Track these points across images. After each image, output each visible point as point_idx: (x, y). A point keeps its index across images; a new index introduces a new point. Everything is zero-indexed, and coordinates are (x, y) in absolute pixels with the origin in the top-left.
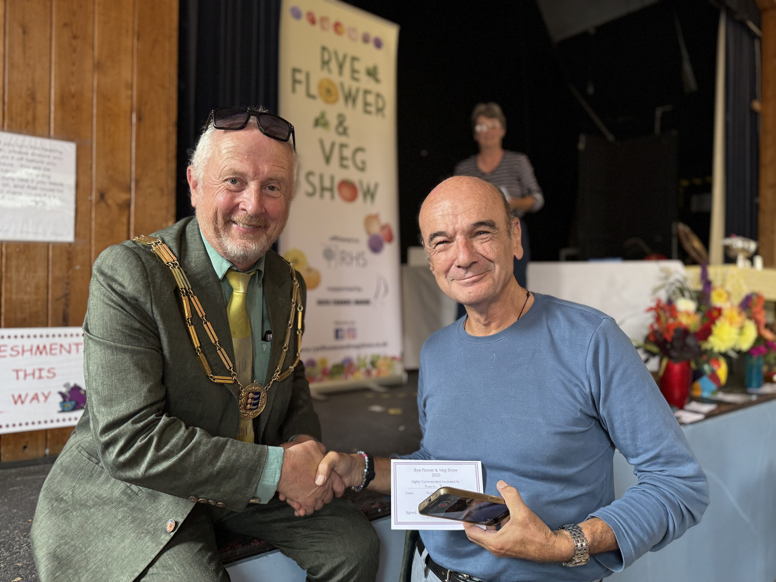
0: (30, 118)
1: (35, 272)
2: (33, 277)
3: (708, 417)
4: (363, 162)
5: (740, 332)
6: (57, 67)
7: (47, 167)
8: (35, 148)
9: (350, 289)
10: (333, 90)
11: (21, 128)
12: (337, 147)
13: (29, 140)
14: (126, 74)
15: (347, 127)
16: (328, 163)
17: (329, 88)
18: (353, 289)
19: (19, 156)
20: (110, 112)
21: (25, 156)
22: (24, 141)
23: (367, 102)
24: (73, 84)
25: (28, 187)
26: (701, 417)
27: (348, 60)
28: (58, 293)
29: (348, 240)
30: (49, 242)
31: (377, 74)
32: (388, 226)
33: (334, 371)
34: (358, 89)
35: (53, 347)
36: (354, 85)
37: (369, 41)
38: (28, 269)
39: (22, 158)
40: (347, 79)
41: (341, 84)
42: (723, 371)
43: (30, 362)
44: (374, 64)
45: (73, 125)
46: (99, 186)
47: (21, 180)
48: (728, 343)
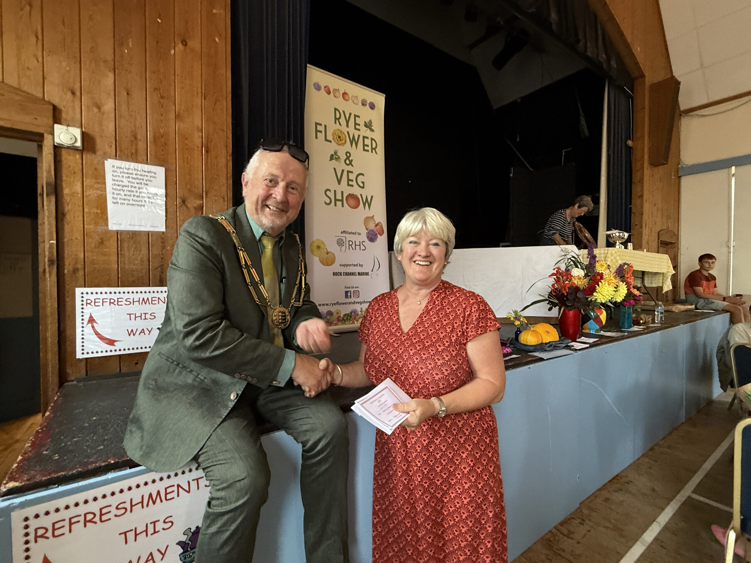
0: (133, 150)
1: (140, 251)
2: (139, 254)
3: (592, 345)
4: (363, 183)
5: (615, 290)
6: (151, 117)
7: (146, 183)
8: (138, 170)
9: (355, 265)
10: (343, 137)
11: (128, 157)
12: (345, 173)
13: (133, 165)
14: (198, 122)
15: (352, 160)
16: (339, 183)
17: (340, 135)
18: (357, 265)
19: (127, 175)
20: (187, 147)
21: (131, 176)
22: (130, 165)
23: (365, 143)
24: (162, 128)
25: (134, 196)
26: (588, 345)
27: (352, 117)
28: (157, 264)
29: (353, 233)
30: (149, 231)
31: (372, 126)
32: (380, 224)
33: (345, 318)
34: (359, 136)
35: (153, 299)
36: (357, 133)
37: (366, 105)
38: (135, 249)
39: (129, 177)
40: (351, 129)
41: (348, 133)
42: (603, 316)
43: (137, 309)
44: (369, 120)
45: (163, 155)
46: (182, 195)
47: (129, 191)
48: (607, 297)
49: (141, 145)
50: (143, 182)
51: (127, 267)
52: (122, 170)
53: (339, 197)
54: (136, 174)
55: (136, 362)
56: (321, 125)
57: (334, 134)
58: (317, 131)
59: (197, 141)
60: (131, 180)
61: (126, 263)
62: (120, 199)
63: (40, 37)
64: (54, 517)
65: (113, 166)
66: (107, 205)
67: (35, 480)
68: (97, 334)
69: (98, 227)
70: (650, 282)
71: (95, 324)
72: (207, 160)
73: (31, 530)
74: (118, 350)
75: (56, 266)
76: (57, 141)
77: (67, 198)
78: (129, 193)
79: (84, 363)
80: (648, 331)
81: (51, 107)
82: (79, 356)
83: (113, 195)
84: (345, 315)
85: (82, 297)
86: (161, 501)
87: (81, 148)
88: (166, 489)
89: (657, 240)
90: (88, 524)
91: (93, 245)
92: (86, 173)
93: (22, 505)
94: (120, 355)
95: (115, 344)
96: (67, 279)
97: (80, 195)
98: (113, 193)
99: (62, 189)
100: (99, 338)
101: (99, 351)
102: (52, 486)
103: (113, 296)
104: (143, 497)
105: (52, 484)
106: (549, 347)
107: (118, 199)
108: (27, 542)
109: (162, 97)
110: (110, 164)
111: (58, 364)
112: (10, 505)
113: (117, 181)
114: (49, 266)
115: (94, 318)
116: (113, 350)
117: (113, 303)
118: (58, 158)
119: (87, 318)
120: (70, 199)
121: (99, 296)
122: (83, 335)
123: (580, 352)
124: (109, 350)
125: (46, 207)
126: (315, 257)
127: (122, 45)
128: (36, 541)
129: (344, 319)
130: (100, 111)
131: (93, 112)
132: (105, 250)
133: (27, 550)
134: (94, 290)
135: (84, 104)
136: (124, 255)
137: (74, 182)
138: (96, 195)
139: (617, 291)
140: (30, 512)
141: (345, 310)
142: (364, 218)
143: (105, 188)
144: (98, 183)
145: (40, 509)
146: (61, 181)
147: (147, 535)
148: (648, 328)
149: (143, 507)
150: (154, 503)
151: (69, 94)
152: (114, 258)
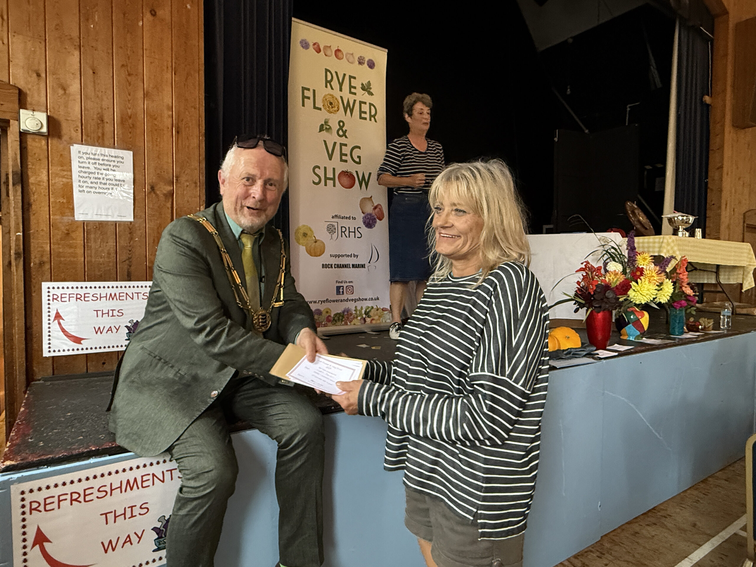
0: (100, 135)
1: (107, 242)
2: (106, 246)
3: (621, 354)
4: (359, 157)
5: (659, 288)
6: (118, 96)
7: (113, 169)
8: (104, 156)
9: (348, 256)
10: (335, 103)
11: (94, 140)
12: (338, 147)
13: (100, 150)
14: (167, 100)
15: (346, 130)
16: (330, 159)
17: (332, 101)
18: (351, 256)
19: (94, 161)
20: (156, 128)
21: (97, 162)
22: (96, 151)
23: (363, 110)
24: (130, 109)
25: (101, 183)
26: (616, 354)
27: (347, 78)
28: (124, 257)
29: (347, 218)
30: (116, 221)
31: (371, 88)
32: (380, 207)
33: (336, 318)
34: (355, 101)
35: (121, 295)
36: (352, 98)
37: (364, 63)
38: (102, 240)
39: (95, 163)
40: (346, 93)
41: (341, 97)
42: (645, 320)
43: (105, 305)
44: (368, 81)
45: (131, 138)
46: (151, 181)
47: (96, 178)
48: (648, 296)
49: (108, 128)
50: (110, 168)
51: (93, 260)
52: (88, 156)
53: (330, 175)
54: (103, 160)
55: (103, 361)
56: (308, 90)
57: (325, 99)
58: (304, 97)
59: (168, 122)
60: (97, 166)
61: (93, 255)
62: (87, 187)
63: (5, 17)
64: (45, 493)
65: (79, 152)
66: (72, 194)
67: (28, 460)
68: (63, 330)
69: (64, 218)
70: (727, 277)
71: (61, 321)
72: (178, 141)
73: (27, 503)
74: (85, 348)
75: (22, 258)
76: (23, 127)
77: (33, 188)
78: (96, 181)
79: (50, 361)
80: (707, 338)
81: (17, 91)
82: (46, 354)
83: (79, 184)
84: (336, 315)
85: (49, 292)
86: (138, 488)
87: (47, 134)
88: (142, 477)
89: (742, 224)
90: (74, 502)
91: (59, 237)
92: (52, 160)
93: (20, 480)
94: (87, 354)
95: (82, 342)
96: (34, 273)
97: (46, 184)
98: (80, 181)
99: (28, 178)
100: (65, 335)
101: (66, 349)
102: (42, 467)
103: (79, 291)
104: (121, 482)
105: (42, 465)
106: (566, 354)
107: (85, 187)
108: (24, 513)
109: (129, 75)
110: (76, 149)
111: (25, 362)
112: (9, 479)
113: (83, 167)
114: (16, 259)
115: (61, 314)
116: (80, 349)
117: (79, 298)
118: (23, 145)
119: (53, 314)
120: (36, 189)
121: (65, 291)
122: (49, 332)
123: (604, 361)
124: (75, 349)
125: (11, 197)
126: (301, 246)
127: (87, 20)
128: (31, 513)
129: (334, 320)
130: (65, 93)
131: (58, 94)
132: (71, 242)
133: (24, 520)
134: (61, 284)
135: (49, 86)
136: (91, 246)
137: (39, 170)
138: (62, 183)
139: (661, 289)
140: (26, 486)
141: (337, 309)
142: (359, 200)
143: (71, 176)
144: (64, 170)
145: (34, 484)
146: (27, 168)
147: (125, 519)
148: (707, 334)
149: (121, 492)
150: (131, 489)
151: (35, 75)
152: (80, 251)
